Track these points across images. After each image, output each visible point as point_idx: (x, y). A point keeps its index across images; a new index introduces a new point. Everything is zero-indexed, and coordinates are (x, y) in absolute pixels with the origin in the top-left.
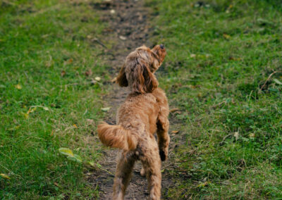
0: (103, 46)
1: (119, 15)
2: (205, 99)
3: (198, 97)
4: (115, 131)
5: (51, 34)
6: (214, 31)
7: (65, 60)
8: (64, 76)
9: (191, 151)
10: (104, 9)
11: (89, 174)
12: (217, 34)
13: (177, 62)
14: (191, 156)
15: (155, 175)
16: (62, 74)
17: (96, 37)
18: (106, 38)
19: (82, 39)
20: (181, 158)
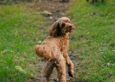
0: (45, 30)
1: (54, 19)
2: (93, 50)
3: (90, 49)
4: (44, 48)
5: (19, 23)
6: (100, 23)
7: (25, 34)
8: (23, 40)
9: (84, 71)
10: (47, 16)
11: (30, 80)
12: (101, 24)
13: (81, 36)
14: (84, 74)
15: (63, 75)
16: (22, 39)
17: (42, 26)
18: (47, 27)
19: (34, 26)
20: (79, 74)
